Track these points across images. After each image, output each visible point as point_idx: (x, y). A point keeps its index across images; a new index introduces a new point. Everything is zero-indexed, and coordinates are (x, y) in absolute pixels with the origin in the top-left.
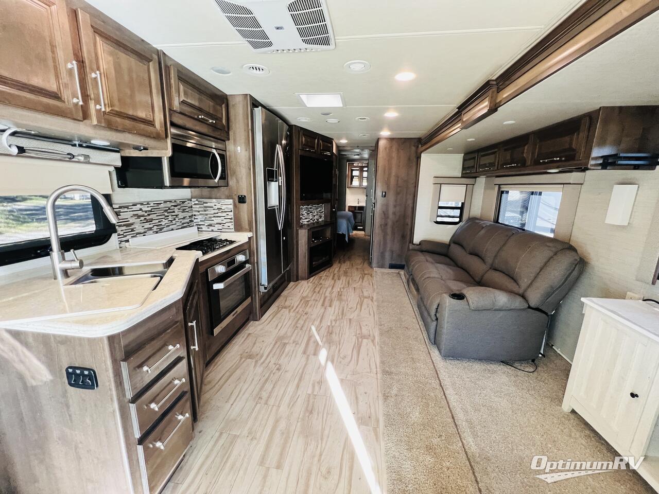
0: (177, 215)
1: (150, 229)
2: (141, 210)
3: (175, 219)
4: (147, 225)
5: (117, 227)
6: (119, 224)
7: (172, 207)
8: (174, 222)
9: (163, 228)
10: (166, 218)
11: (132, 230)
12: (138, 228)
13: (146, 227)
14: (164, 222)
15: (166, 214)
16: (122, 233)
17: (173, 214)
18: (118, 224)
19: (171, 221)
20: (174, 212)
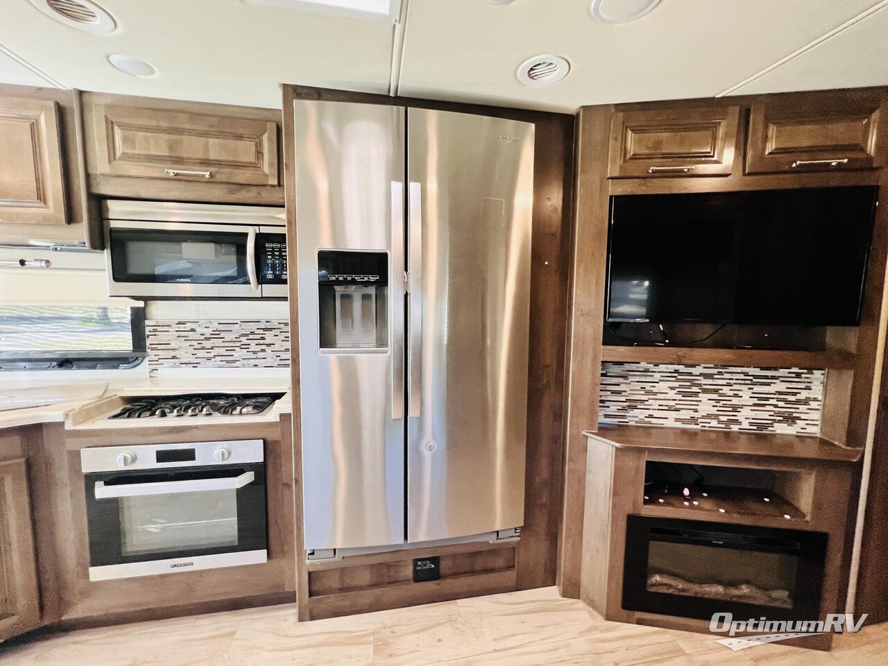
0: (269, 345)
1: (209, 359)
2: (193, 330)
3: (263, 350)
4: (202, 353)
5: (148, 350)
6: (153, 346)
7: (261, 331)
8: (261, 355)
9: (234, 361)
10: (243, 347)
11: (174, 357)
12: (185, 354)
13: (199, 355)
14: (238, 354)
15: (244, 340)
16: (156, 358)
17: (261, 342)
18: (150, 346)
19: (255, 353)
20: (263, 338)
